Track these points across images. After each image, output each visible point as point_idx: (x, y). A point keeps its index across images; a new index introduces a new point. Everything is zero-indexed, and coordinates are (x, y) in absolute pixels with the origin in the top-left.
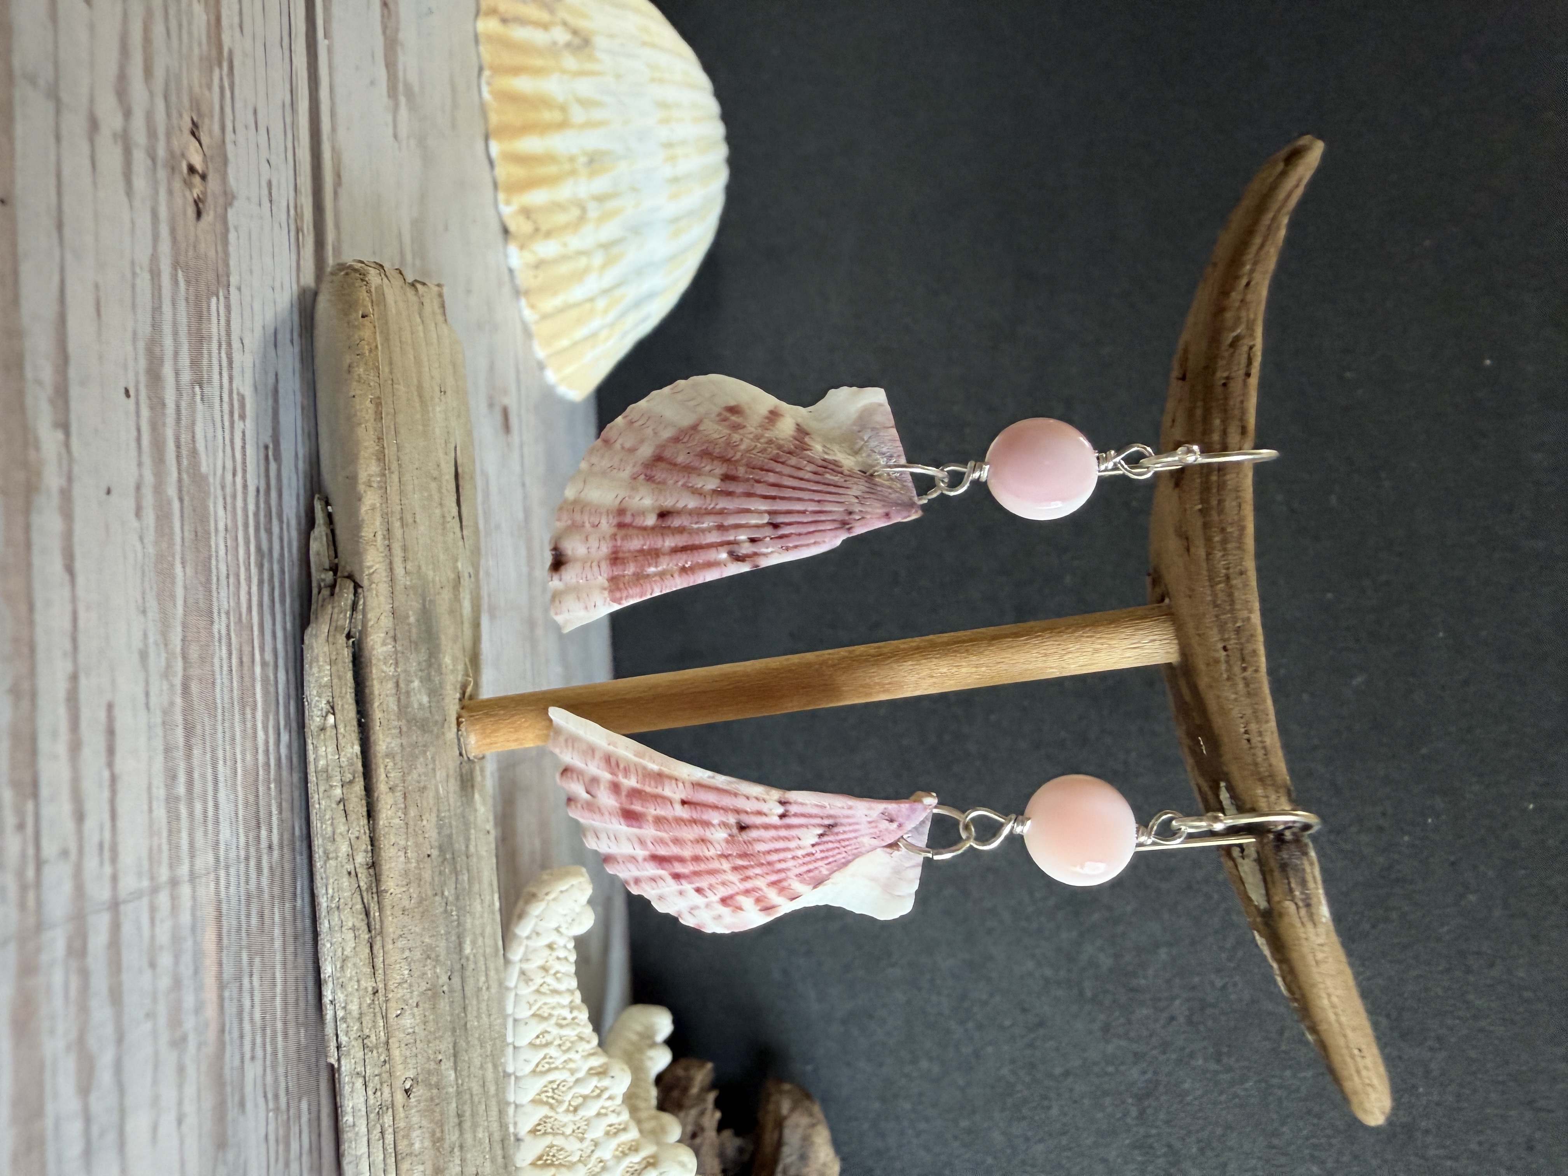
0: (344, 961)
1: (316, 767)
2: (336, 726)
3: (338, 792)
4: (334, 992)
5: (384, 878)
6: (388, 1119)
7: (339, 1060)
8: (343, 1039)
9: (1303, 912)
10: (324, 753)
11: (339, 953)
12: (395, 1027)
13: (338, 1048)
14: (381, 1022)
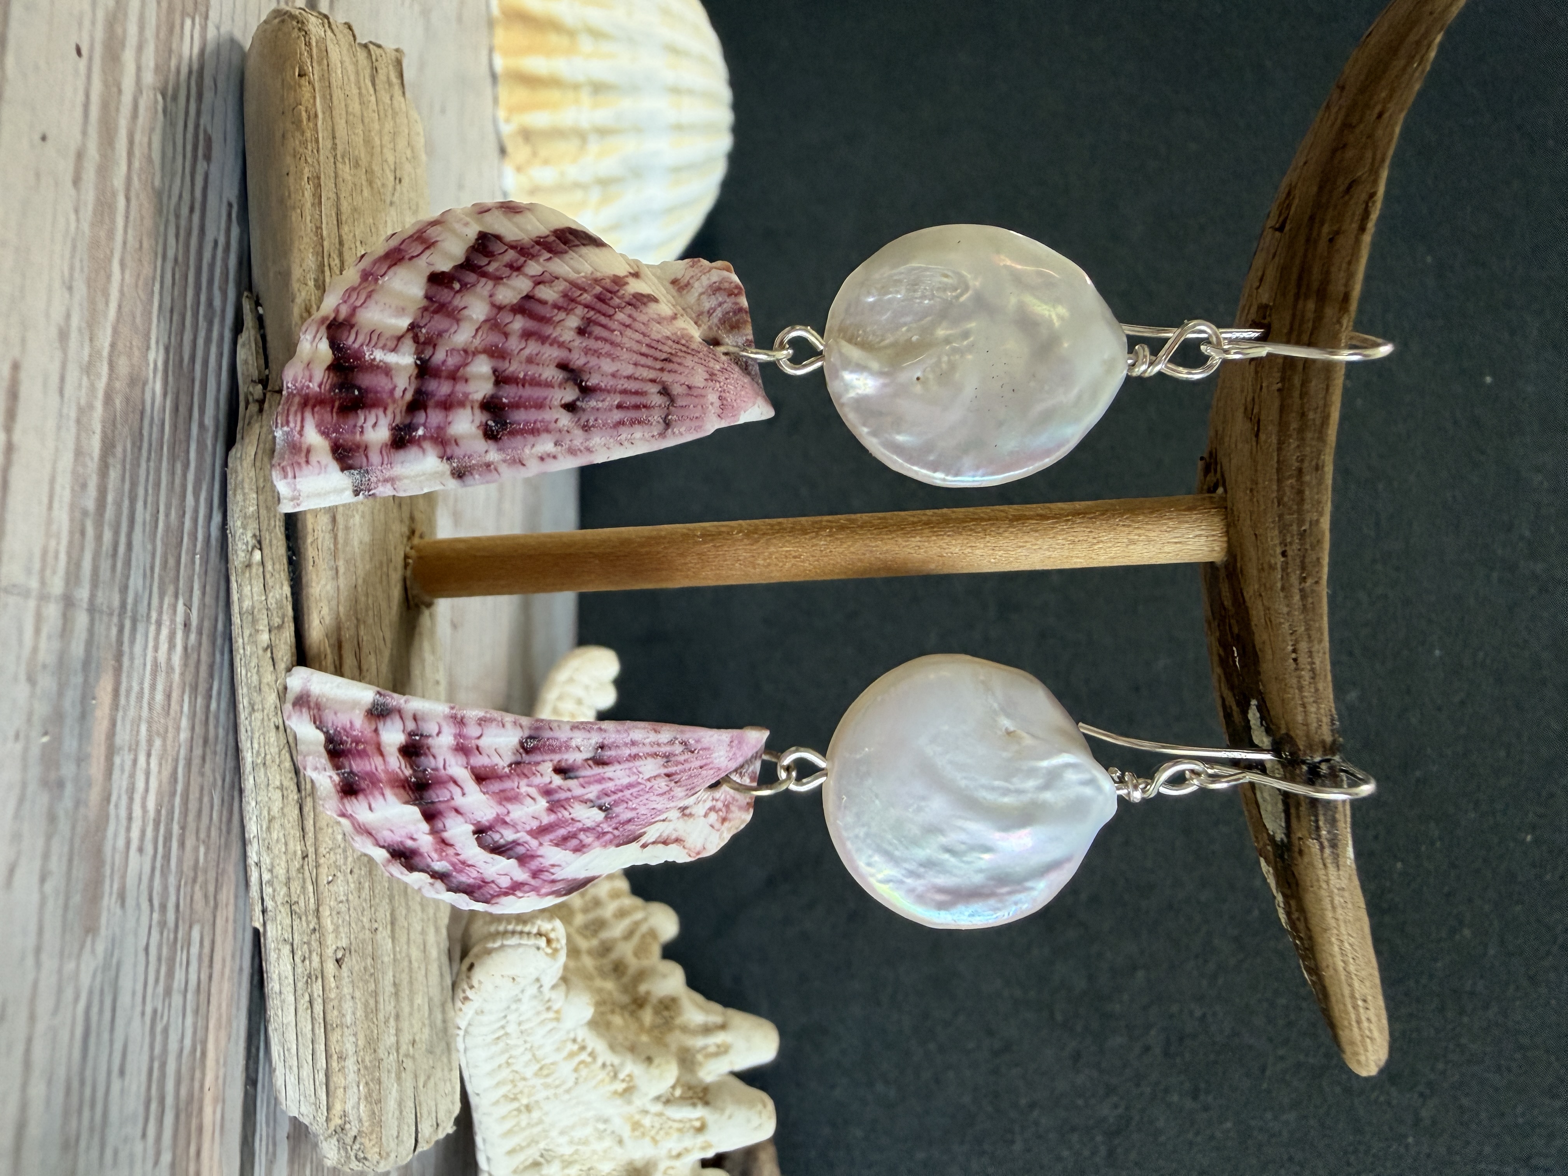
0: (270, 821)
1: (240, 608)
2: (263, 564)
3: (264, 637)
4: (259, 853)
6: (318, 988)
7: (264, 924)
8: (269, 904)
10: (249, 594)
11: (265, 813)
12: (326, 894)
13: (264, 912)
14: (310, 888)
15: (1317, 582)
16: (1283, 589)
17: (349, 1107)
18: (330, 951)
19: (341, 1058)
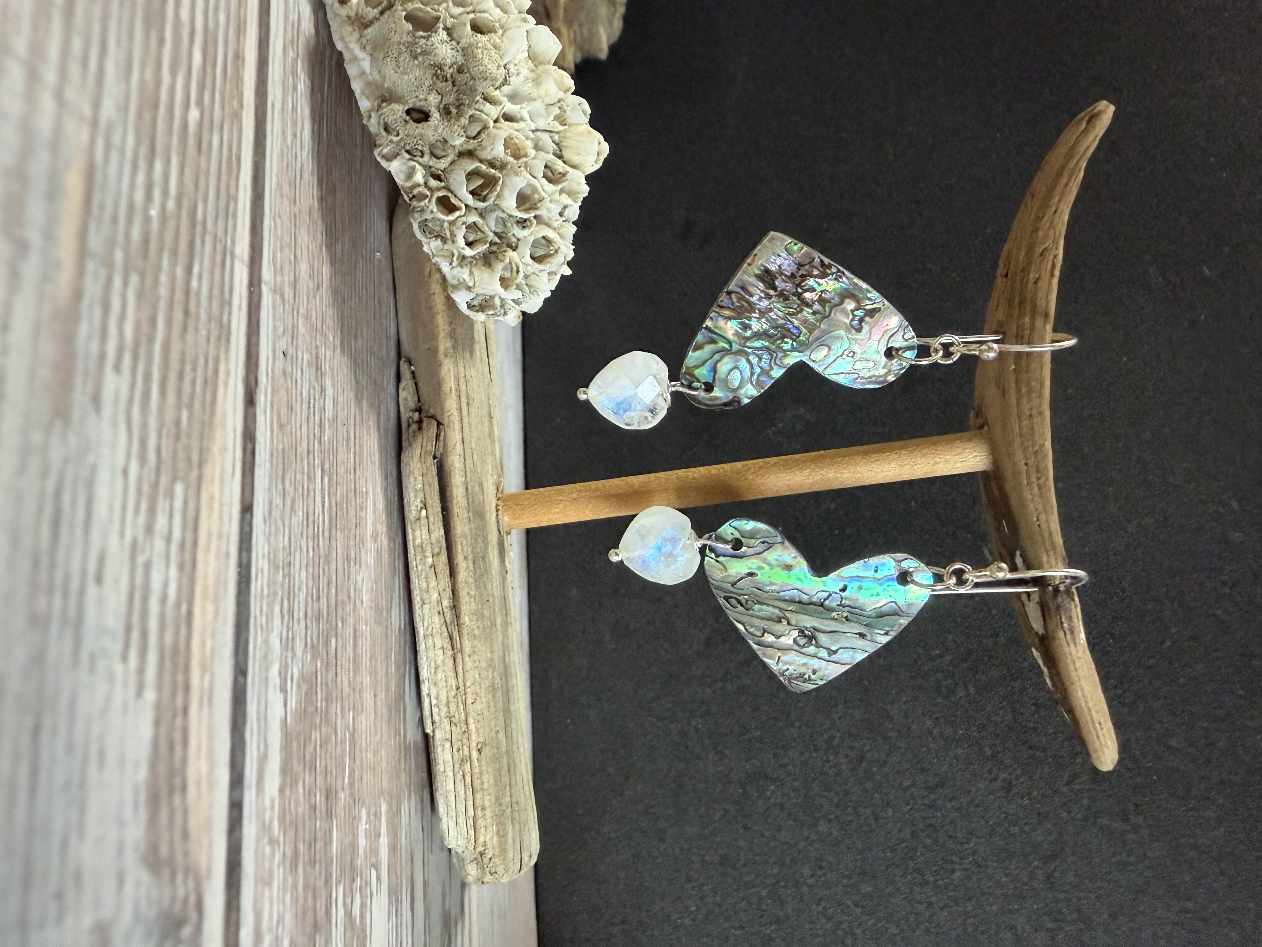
0: (436, 668)
1: (414, 544)
2: (427, 517)
3: (430, 560)
4: (429, 689)
5: (462, 616)
6: (467, 767)
7: (433, 731)
8: (436, 718)
9: (1068, 636)
10: (419, 536)
11: (433, 664)
12: (471, 710)
13: (433, 723)
14: (461, 707)
15: (1047, 479)
16: (1028, 484)
17: (487, 840)
18: (474, 744)
19: (483, 809)
